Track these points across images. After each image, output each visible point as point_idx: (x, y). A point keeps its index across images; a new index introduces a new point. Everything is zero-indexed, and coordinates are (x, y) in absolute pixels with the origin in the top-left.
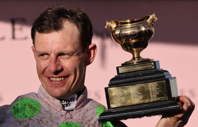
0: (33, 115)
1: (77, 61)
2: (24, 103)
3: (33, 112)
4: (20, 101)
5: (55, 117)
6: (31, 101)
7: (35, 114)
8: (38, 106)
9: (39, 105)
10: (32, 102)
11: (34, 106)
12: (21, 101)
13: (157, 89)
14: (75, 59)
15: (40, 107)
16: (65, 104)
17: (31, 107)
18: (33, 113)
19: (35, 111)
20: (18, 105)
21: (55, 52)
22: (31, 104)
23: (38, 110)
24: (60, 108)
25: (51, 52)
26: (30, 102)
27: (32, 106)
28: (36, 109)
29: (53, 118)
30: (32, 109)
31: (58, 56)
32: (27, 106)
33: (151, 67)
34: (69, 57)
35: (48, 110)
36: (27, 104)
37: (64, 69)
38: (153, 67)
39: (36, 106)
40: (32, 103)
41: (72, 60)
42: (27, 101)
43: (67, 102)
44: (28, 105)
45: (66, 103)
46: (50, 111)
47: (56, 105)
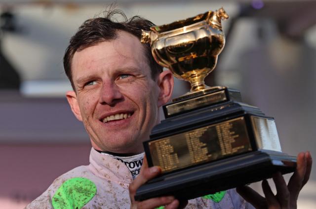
0: (86, 201)
1: (146, 87)
2: (68, 188)
3: (85, 197)
4: (62, 187)
5: (123, 199)
6: (77, 181)
7: (89, 199)
8: (91, 186)
9: (92, 184)
10: (80, 183)
11: (84, 187)
12: (64, 186)
13: (231, 133)
14: (143, 83)
15: (94, 187)
16: (136, 170)
17: (79, 190)
18: (86, 199)
19: (87, 194)
20: (60, 194)
21: (108, 72)
22: (79, 187)
23: (93, 192)
24: (129, 180)
25: (103, 73)
26: (77, 183)
27: (82, 189)
28: (89, 191)
29: (120, 201)
30: (83, 193)
31: (114, 80)
32: (74, 192)
33: (220, 99)
34: (133, 79)
35: (109, 190)
36: (73, 188)
37: (126, 99)
38: (225, 99)
39: (89, 187)
40: (81, 185)
41: (138, 84)
42: (72, 184)
43: (138, 166)
44: (75, 189)
45: (138, 168)
46: (112, 191)
47: (121, 176)
